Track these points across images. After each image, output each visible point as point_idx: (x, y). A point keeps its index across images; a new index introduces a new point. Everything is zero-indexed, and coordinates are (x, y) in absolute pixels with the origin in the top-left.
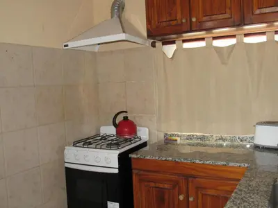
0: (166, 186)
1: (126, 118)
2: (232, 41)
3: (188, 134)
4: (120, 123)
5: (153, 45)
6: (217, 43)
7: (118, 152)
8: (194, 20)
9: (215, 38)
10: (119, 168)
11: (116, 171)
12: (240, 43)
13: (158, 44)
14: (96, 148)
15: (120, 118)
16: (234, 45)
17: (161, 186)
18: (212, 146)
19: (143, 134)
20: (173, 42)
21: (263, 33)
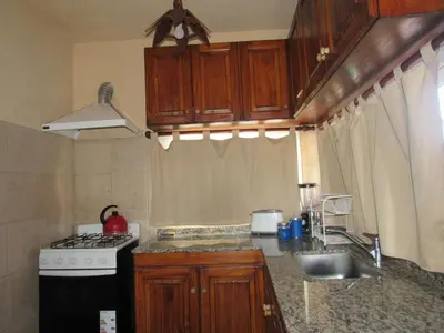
0: (175, 281)
1: (115, 214)
2: (228, 136)
3: (184, 227)
4: (108, 219)
5: (148, 135)
6: (214, 136)
7: (115, 249)
8: (198, 112)
9: (212, 132)
10: (117, 269)
11: (114, 272)
12: (235, 138)
13: (154, 135)
14: (85, 248)
15: (108, 214)
16: (229, 140)
17: (169, 282)
18: (209, 238)
19: (134, 230)
20: (170, 133)
21: (256, 130)
